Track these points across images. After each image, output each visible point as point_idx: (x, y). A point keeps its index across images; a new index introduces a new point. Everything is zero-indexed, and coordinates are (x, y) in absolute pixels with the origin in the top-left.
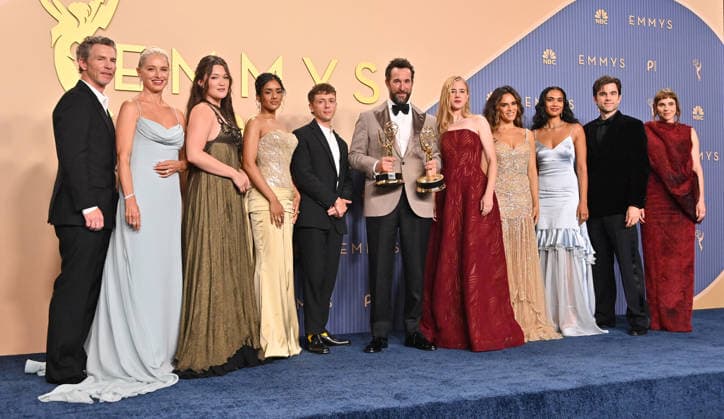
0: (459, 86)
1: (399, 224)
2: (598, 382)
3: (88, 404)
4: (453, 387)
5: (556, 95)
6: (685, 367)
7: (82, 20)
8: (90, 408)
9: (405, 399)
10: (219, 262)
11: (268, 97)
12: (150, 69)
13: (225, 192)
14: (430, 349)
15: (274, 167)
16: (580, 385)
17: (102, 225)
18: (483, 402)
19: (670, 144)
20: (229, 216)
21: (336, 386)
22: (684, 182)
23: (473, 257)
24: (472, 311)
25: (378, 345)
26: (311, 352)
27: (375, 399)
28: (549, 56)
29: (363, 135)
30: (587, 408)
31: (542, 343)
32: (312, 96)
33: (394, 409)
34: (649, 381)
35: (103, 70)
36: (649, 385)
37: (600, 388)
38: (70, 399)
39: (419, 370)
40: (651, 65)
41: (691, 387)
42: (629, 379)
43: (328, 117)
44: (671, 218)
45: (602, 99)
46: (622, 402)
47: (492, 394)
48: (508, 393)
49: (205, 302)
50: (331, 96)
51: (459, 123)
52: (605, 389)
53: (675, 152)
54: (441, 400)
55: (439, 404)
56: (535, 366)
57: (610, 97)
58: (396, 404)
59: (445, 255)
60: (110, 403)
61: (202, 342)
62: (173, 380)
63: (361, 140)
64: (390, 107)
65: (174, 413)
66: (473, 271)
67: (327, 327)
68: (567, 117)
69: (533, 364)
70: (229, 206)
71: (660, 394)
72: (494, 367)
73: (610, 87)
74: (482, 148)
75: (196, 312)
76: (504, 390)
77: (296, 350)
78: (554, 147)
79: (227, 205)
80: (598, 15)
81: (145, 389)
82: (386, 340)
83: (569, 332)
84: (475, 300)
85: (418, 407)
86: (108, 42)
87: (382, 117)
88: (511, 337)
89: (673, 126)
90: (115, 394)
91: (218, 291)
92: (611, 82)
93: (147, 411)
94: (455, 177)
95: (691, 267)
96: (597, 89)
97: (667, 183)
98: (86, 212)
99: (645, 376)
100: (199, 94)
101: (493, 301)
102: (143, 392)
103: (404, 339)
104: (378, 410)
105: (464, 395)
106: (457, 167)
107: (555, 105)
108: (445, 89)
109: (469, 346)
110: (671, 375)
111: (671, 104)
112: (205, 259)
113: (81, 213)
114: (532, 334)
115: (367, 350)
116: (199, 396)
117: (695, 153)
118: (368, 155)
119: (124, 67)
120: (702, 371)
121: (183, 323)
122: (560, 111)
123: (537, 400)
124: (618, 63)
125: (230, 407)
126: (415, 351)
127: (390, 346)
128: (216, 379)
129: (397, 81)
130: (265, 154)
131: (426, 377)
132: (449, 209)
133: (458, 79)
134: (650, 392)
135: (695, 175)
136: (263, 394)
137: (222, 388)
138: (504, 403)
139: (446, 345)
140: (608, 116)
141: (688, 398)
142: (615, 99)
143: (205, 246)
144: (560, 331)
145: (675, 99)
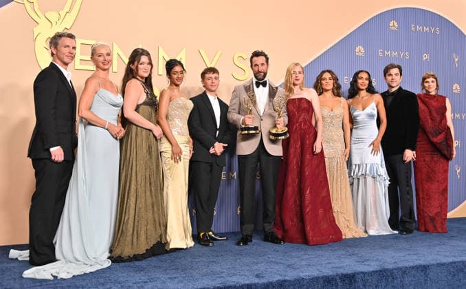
0: (298, 69)
1: (259, 160)
2: (391, 267)
3: (49, 280)
4: (294, 269)
5: (364, 76)
6: (448, 256)
7: (54, 22)
8: (51, 282)
9: (262, 277)
10: (143, 184)
11: (175, 76)
12: (100, 56)
13: (147, 138)
14: (280, 243)
15: (177, 122)
16: (379, 268)
17: (63, 159)
18: (315, 280)
19: (432, 109)
20: (150, 154)
21: (217, 268)
22: (440, 133)
23: (308, 183)
24: (307, 218)
25: (245, 240)
26: (201, 244)
27: (243, 277)
28: (360, 50)
29: (236, 101)
30: (383, 284)
31: (354, 240)
32: (203, 75)
33: (255, 285)
34: (424, 266)
35: (67, 54)
36: (424, 268)
37: (392, 270)
38: (38, 277)
39: (273, 258)
40: (426, 57)
41: (452, 270)
42: (411, 264)
43: (214, 89)
44: (433, 157)
45: (389, 78)
46: (407, 280)
47: (321, 275)
48: (331, 273)
49: (132, 212)
50: (216, 75)
51: (297, 94)
52: (395, 271)
53: (434, 114)
54: (286, 278)
55: (285, 281)
56: (350, 255)
57: (394, 77)
58: (256, 281)
59: (290, 181)
60: (65, 279)
61: (129, 238)
62: (108, 263)
63: (235, 104)
64: (254, 82)
65: (108, 286)
66: (308, 192)
67: (213, 228)
68: (371, 90)
69: (348, 253)
70: (150, 147)
71: (432, 275)
72: (322, 256)
73: (395, 71)
74: (313, 110)
75: (126, 218)
76: (327, 271)
77: (191, 243)
78: (363, 110)
79: (149, 147)
80: (391, 24)
81: (88, 270)
82: (251, 236)
83: (372, 232)
84: (309, 212)
85: (271, 283)
86: (71, 36)
87: (248, 89)
88: (333, 235)
89: (434, 96)
90: (68, 273)
91: (141, 204)
92: (395, 67)
93: (89, 285)
94: (296, 129)
95: (445, 190)
96: (386, 71)
97: (429, 135)
98: (52, 150)
99: (422, 262)
100: (130, 73)
101: (321, 211)
102: (88, 272)
103: (263, 236)
104: (245, 285)
105: (302, 275)
106: (297, 123)
107: (363, 82)
108: (289, 71)
109: (305, 241)
110: (438, 262)
111: (433, 82)
112: (133, 182)
113: (48, 150)
114: (347, 234)
115: (238, 244)
116: (125, 274)
117: (449, 115)
118: (239, 113)
119: (81, 55)
120: (459, 259)
121: (117, 225)
122: (367, 86)
123: (350, 278)
124: (404, 55)
125: (145, 282)
126: (270, 245)
127: (254, 241)
128: (137, 263)
129: (256, 65)
130: (172, 113)
131: (277, 263)
132: (292, 150)
133: (297, 64)
134: (425, 274)
135: (449, 128)
136: (167, 274)
137: (141, 269)
138: (328, 280)
139: (291, 241)
140: (394, 90)
141: (450, 278)
142: (398, 78)
143: (134, 174)
144: (366, 232)
145: (436, 78)
